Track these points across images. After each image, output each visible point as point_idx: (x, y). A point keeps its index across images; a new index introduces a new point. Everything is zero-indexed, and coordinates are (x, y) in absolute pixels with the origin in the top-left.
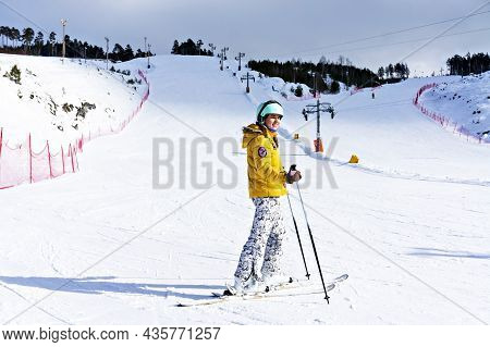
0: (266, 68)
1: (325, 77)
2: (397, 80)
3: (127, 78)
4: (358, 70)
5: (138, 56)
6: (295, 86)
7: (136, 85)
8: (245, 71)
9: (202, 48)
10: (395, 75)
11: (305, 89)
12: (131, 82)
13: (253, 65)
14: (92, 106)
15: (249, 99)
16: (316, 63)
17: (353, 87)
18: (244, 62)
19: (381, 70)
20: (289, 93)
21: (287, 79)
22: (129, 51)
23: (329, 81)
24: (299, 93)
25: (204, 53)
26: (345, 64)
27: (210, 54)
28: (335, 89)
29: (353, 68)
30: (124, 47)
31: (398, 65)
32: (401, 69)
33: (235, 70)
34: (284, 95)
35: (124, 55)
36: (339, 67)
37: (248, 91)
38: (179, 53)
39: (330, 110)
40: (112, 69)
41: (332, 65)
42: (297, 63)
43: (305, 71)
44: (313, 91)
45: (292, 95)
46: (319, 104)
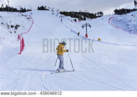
0: (65, 14)
1: (81, 16)
2: (100, 16)
3: (27, 17)
5: (27, 11)
6: (74, 19)
7: (29, 19)
8: (60, 15)
9: (46, 8)
10: (99, 15)
11: (77, 19)
12: (28, 18)
13: (61, 13)
14: (19, 26)
15: (62, 22)
16: (78, 12)
17: (89, 18)
18: (59, 12)
19: (96, 14)
20: (73, 21)
21: (72, 17)
22: (25, 9)
23: (83, 17)
24: (76, 20)
25: (46, 10)
27: (48, 10)
28: (85, 19)
29: (89, 13)
30: (24, 8)
31: (100, 12)
32: (101, 13)
33: (57, 15)
34: (72, 21)
35: (23, 11)
36: (85, 13)
37: (62, 20)
38: (40, 10)
39: (90, 26)
40: (22, 15)
41: (83, 13)
42: (73, 12)
43: (76, 14)
44: (79, 20)
45: (74, 21)
46: (86, 24)
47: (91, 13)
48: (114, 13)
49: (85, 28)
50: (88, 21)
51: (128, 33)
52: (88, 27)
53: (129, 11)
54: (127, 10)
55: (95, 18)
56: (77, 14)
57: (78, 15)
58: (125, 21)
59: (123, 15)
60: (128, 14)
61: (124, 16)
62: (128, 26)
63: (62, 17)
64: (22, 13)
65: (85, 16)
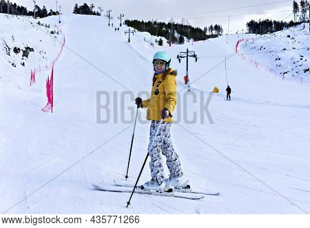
0: (137, 25)
1: (174, 32)
2: (215, 36)
3: (51, 29)
4: (193, 28)
5: (50, 14)
6: (158, 39)
7: (55, 35)
8: (126, 28)
10: (214, 32)
11: (165, 40)
12: (52, 32)
13: (128, 23)
14: (32, 50)
16: (167, 23)
17: (192, 40)
18: (123, 21)
19: (206, 29)
20: (154, 43)
21: (153, 33)
22: (45, 10)
23: (176, 35)
24: (161, 43)
26: (185, 24)
28: (181, 41)
29: (190, 27)
32: (217, 28)
33: (118, 26)
34: (152, 44)
36: (181, 26)
37: (129, 41)
38: (79, 13)
39: (195, 56)
40: (39, 23)
41: (177, 25)
42: (155, 23)
43: (162, 28)
44: (168, 42)
45: (156, 45)
46: (188, 52)
48: (246, 29)
50: (189, 44)
51: (279, 78)
52: (191, 60)
53: (280, 26)
54: (275, 22)
55: (204, 39)
56: (164, 29)
57: (167, 31)
58: (273, 49)
59: (268, 35)
60: (279, 34)
61: (270, 38)
62: (278, 62)
63: (131, 34)
64: (39, 19)
65: (182, 33)
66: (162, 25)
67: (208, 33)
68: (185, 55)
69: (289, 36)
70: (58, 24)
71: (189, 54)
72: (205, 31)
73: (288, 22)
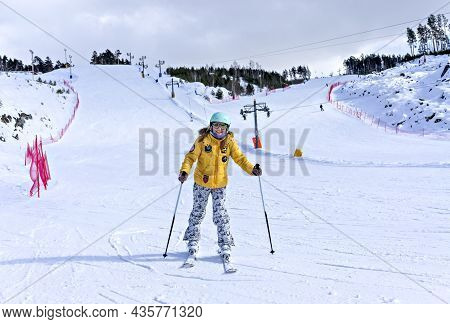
0: (184, 74)
1: (238, 80)
2: (300, 82)
3: (56, 88)
4: (266, 73)
5: (57, 67)
6: (216, 90)
7: (64, 94)
8: (168, 78)
9: (120, 58)
10: (298, 76)
11: (225, 92)
12: (59, 91)
13: (171, 72)
14: (29, 117)
15: (174, 102)
16: (228, 69)
17: (265, 88)
18: (164, 69)
19: (285, 73)
20: (211, 96)
21: (207, 83)
22: (49, 62)
23: (243, 83)
24: (219, 96)
25: (122, 63)
26: (255, 68)
27: (128, 63)
28: (250, 91)
29: (262, 72)
30: (44, 60)
31: (300, 67)
32: (301, 70)
33: (157, 77)
34: (207, 98)
35: (44, 67)
36: (249, 71)
37: (173, 96)
38: (99, 63)
39: (266, 109)
40: (40, 80)
41: (242, 71)
42: (211, 69)
43: (220, 75)
44: (232, 95)
45: (213, 98)
46: (255, 105)
47: (269, 70)
48: (344, 69)
49: (250, 116)
50: (261, 95)
51: (391, 131)
52: (261, 115)
53: (391, 62)
54: (385, 58)
55: (283, 86)
56: (224, 76)
57: (228, 79)
58: (380, 91)
59: (374, 75)
60: (389, 72)
61: (376, 78)
62: (389, 110)
63: (175, 86)
64: (40, 75)
65: (250, 80)
66: (221, 71)
67: (289, 78)
68: (252, 109)
69: (403, 75)
70: (68, 79)
71: (258, 107)
72: (285, 76)
73: (403, 55)
